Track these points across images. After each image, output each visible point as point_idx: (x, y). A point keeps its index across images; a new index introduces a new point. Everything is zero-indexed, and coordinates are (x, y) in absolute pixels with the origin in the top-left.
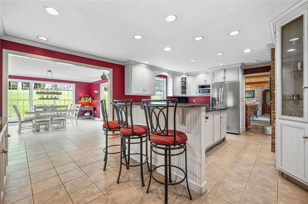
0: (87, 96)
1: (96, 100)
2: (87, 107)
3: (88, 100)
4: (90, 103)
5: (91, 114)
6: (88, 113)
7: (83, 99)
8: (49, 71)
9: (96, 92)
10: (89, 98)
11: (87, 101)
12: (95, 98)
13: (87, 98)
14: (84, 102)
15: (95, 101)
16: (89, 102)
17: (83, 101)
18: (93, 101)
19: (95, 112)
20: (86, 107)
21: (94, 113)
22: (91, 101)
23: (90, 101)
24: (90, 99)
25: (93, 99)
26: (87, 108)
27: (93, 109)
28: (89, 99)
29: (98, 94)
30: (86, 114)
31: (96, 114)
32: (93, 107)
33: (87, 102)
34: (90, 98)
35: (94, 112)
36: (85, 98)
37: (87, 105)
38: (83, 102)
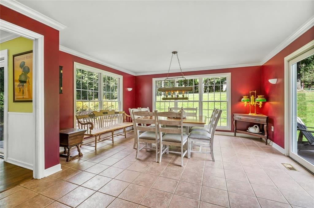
0: (253, 94)
1: (274, 101)
2: (254, 115)
3: (255, 102)
4: (260, 106)
5: (262, 130)
6: (256, 127)
7: (244, 99)
8: (174, 53)
9: (272, 81)
10: (257, 97)
11: (252, 103)
12: (273, 95)
13: (252, 97)
14: (248, 106)
15: (273, 103)
16: (258, 106)
17: (246, 102)
18: (267, 104)
19: (272, 130)
20: (250, 114)
21: (267, 131)
22: (261, 103)
23: (259, 103)
24: (260, 99)
25: (267, 98)
26: (252, 116)
27: (265, 120)
28: (257, 99)
29: (280, 87)
30: (252, 130)
31: (275, 133)
32: (267, 116)
33: (254, 106)
34: (259, 96)
35: (267, 127)
36: (249, 97)
37: (253, 112)
38: (245, 106)
